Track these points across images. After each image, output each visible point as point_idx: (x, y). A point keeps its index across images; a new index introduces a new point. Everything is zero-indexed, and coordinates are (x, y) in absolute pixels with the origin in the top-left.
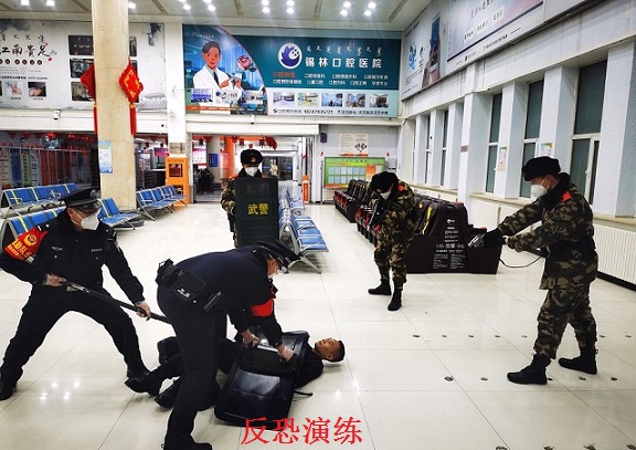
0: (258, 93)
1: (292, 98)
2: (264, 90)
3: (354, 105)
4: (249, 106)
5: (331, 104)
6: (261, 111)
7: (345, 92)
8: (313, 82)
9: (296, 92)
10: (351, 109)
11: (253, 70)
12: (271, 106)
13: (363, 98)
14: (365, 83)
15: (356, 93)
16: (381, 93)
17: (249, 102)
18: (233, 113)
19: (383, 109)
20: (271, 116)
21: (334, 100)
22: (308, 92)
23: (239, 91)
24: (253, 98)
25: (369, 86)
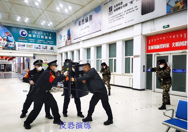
0: (13, 43)
1: (24, 46)
2: (15, 42)
3: (44, 49)
4: (9, 47)
5: (37, 48)
6: (14, 49)
7: (41, 45)
8: (31, 41)
9: (26, 44)
10: (44, 50)
11: (11, 36)
12: (17, 48)
13: (47, 47)
14: (47, 43)
15: (45, 45)
16: (52, 46)
17: (9, 46)
18: (3, 49)
19: (52, 50)
20: (17, 51)
21: (38, 47)
22: (30, 44)
23: (6, 43)
24: (11, 45)
25: (48, 44)
